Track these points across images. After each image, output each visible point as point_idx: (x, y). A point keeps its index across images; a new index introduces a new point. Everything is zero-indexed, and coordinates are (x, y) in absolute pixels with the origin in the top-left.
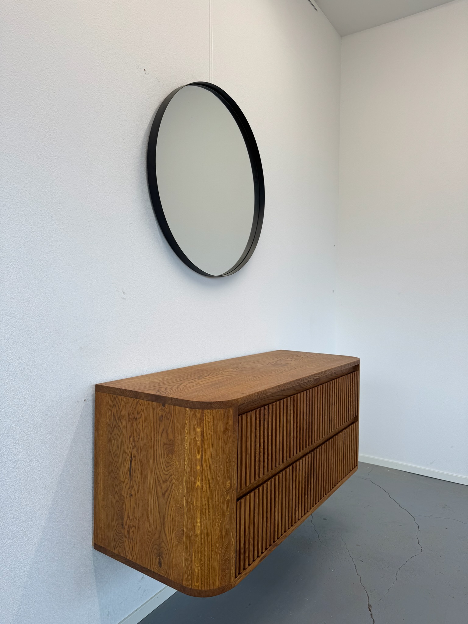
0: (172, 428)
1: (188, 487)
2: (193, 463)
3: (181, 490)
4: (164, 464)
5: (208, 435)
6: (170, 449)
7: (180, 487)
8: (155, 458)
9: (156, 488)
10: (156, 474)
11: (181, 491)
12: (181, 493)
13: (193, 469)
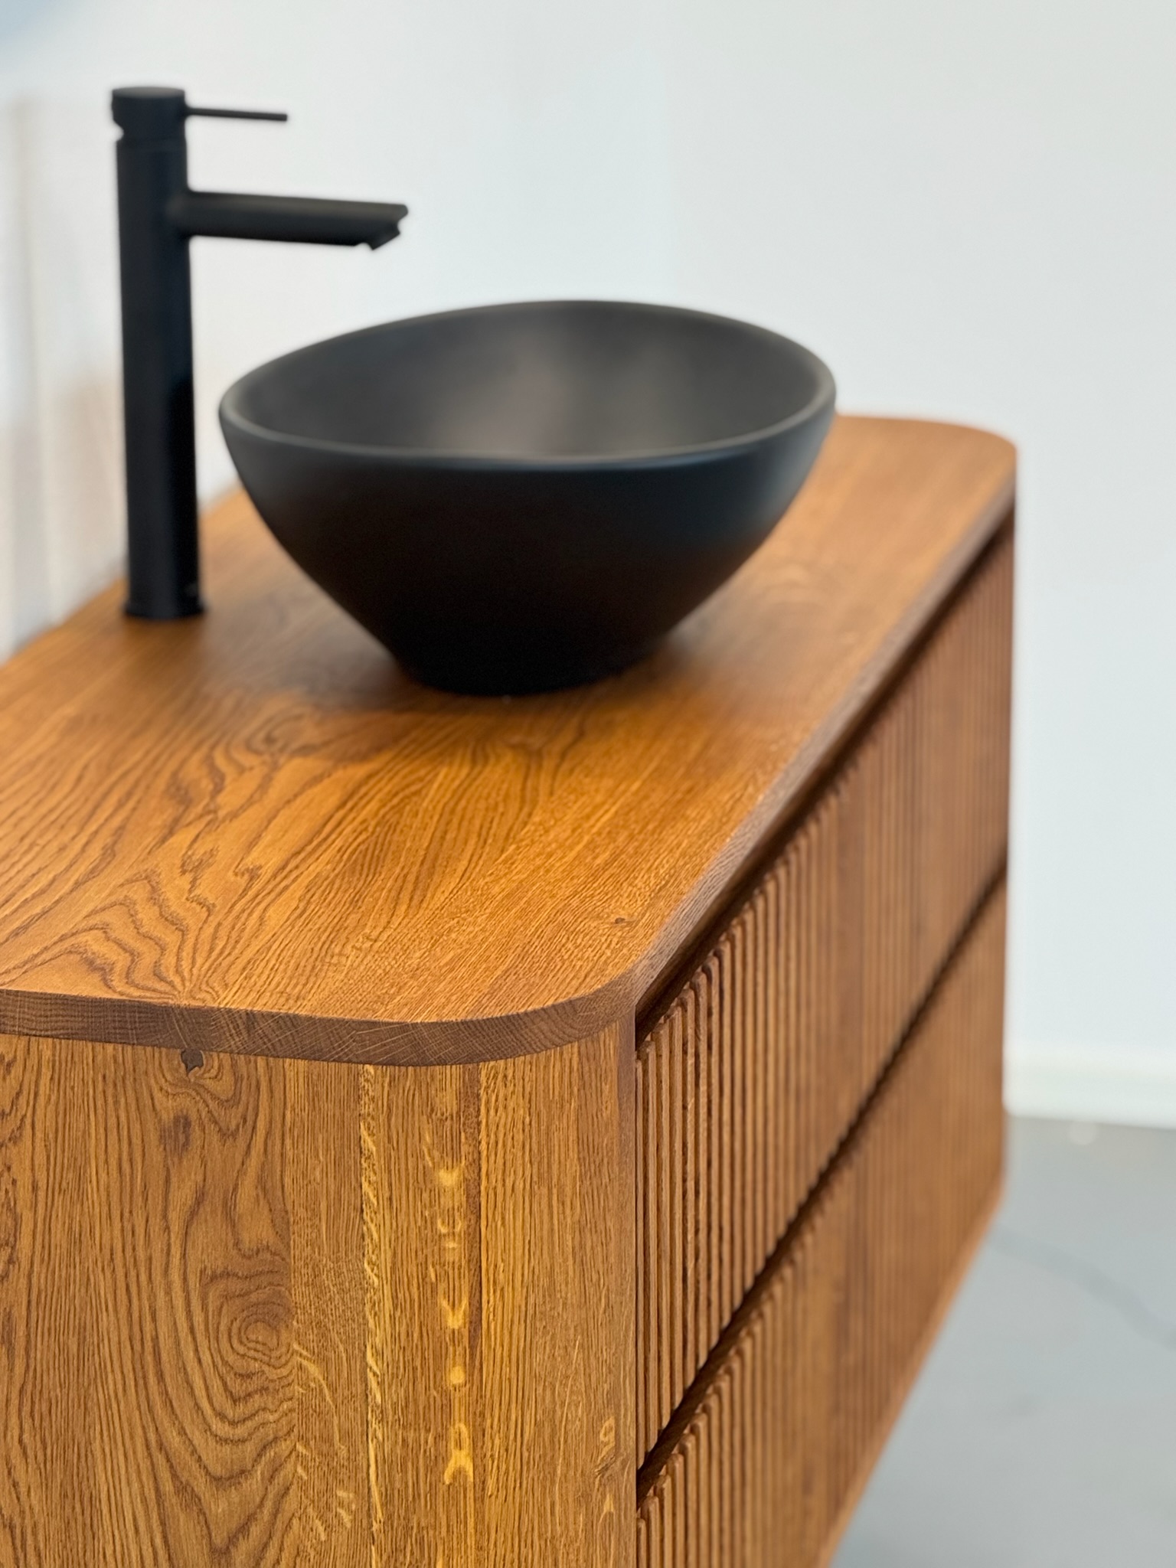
0: (261, 1183)
1: (397, 1485)
2: (423, 1358)
3: (349, 1511)
4: (216, 1385)
5: (504, 1200)
6: (253, 1297)
7: (341, 1493)
8: (149, 1358)
9: (163, 1523)
10: (161, 1447)
11: (346, 1518)
12: (349, 1525)
13: (420, 1387)
